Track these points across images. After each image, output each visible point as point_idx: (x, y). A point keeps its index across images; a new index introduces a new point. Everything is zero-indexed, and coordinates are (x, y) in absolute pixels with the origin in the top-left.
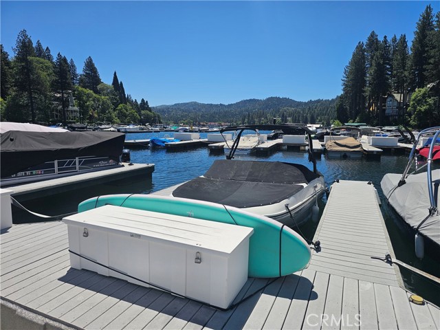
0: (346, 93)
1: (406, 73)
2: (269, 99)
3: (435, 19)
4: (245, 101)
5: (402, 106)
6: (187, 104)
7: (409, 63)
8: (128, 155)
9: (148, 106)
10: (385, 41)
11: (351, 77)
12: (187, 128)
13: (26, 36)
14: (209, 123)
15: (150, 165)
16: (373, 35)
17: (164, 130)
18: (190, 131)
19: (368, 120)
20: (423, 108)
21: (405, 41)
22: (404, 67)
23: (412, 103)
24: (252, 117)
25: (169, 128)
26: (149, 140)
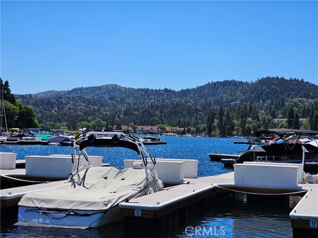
4: (214, 84)
6: (99, 88)
9: (9, 91)
14: (140, 128)
24: (228, 117)
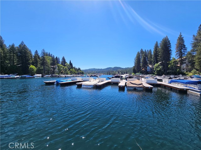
0: (135, 65)
1: (152, 59)
2: (114, 67)
3: (159, 45)
5: (152, 69)
7: (153, 57)
9: (80, 69)
10: (145, 51)
11: (136, 61)
13: (44, 51)
14: (98, 74)
16: (142, 49)
19: (142, 73)
20: (158, 69)
21: (151, 51)
22: (151, 58)
23: (155, 68)
24: (110, 72)
26: (55, 81)
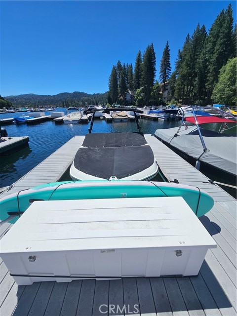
0: (111, 90)
1: (133, 82)
2: (74, 93)
3: (142, 57)
5: (132, 97)
7: (134, 77)
8: (5, 131)
10: (124, 66)
11: (112, 83)
12: (32, 109)
14: (43, 106)
15: (26, 137)
16: (119, 62)
17: (17, 111)
18: (35, 111)
20: (140, 98)
21: (132, 67)
22: (132, 79)
23: (136, 95)
25: (20, 109)
26: (13, 119)
